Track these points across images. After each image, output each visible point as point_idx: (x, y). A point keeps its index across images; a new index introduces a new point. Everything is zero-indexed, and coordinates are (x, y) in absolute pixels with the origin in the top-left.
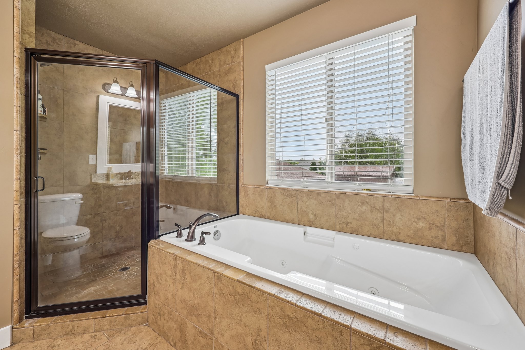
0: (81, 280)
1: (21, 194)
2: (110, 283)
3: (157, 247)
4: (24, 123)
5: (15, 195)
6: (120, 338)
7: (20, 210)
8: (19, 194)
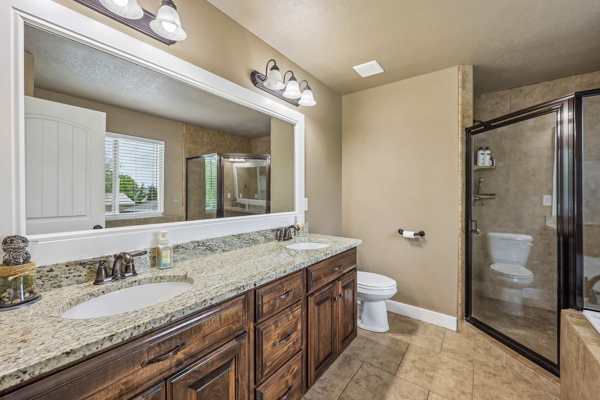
0: (518, 320)
1: (463, 231)
2: (544, 338)
3: (567, 317)
4: (464, 182)
5: (459, 232)
6: (524, 386)
7: (462, 243)
8: (461, 232)
